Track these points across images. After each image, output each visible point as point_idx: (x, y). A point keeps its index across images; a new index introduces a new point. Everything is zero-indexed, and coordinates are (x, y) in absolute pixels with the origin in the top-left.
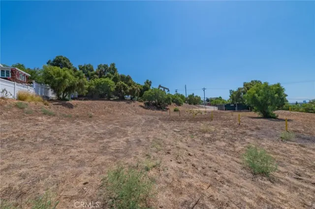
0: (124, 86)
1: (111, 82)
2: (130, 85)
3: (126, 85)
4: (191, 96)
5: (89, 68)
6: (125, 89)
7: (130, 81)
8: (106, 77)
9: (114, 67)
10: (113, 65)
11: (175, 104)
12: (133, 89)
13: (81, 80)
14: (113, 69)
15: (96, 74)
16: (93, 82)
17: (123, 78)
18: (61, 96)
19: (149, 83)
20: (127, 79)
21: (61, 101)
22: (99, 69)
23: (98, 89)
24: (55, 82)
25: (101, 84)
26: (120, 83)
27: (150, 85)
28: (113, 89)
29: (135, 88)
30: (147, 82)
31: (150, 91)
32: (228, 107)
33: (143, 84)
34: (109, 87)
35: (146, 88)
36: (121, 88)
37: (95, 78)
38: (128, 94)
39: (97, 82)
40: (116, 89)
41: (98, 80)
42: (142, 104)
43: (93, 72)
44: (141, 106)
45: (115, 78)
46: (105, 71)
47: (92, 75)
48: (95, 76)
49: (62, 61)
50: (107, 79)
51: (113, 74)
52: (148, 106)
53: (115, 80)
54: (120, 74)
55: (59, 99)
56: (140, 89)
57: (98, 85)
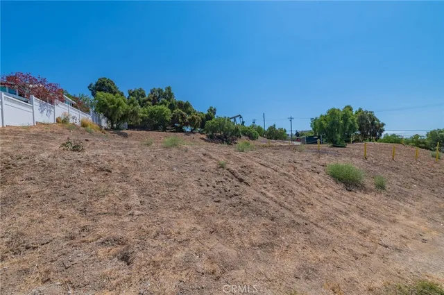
0: (182, 115)
1: (166, 109)
2: (189, 113)
3: (184, 113)
4: (272, 128)
5: (140, 93)
6: (183, 118)
7: (189, 109)
8: (161, 104)
9: (170, 92)
10: (169, 88)
11: (247, 137)
12: (193, 118)
13: (135, 108)
14: (169, 95)
15: (149, 100)
16: (146, 109)
17: (181, 105)
18: (115, 125)
19: (213, 111)
20: (185, 107)
21: (115, 129)
22: (152, 94)
23: (152, 118)
24: (109, 110)
25: (154, 112)
26: (177, 110)
27: (215, 113)
28: (168, 118)
29: (195, 116)
30: (211, 110)
31: (213, 120)
32: (310, 140)
33: (206, 113)
34: (164, 115)
35: (209, 117)
36: (178, 116)
37: (148, 105)
38: (186, 124)
39: (150, 111)
40: (172, 118)
41: (151, 108)
42: (204, 137)
43: (145, 98)
44: (202, 139)
45: (171, 105)
46: (159, 97)
47: (145, 101)
48: (148, 102)
49: (106, 83)
50: (162, 107)
51: (168, 100)
52: (211, 139)
53: (172, 107)
54: (177, 100)
55: (112, 128)
56: (202, 119)
57: (152, 114)
